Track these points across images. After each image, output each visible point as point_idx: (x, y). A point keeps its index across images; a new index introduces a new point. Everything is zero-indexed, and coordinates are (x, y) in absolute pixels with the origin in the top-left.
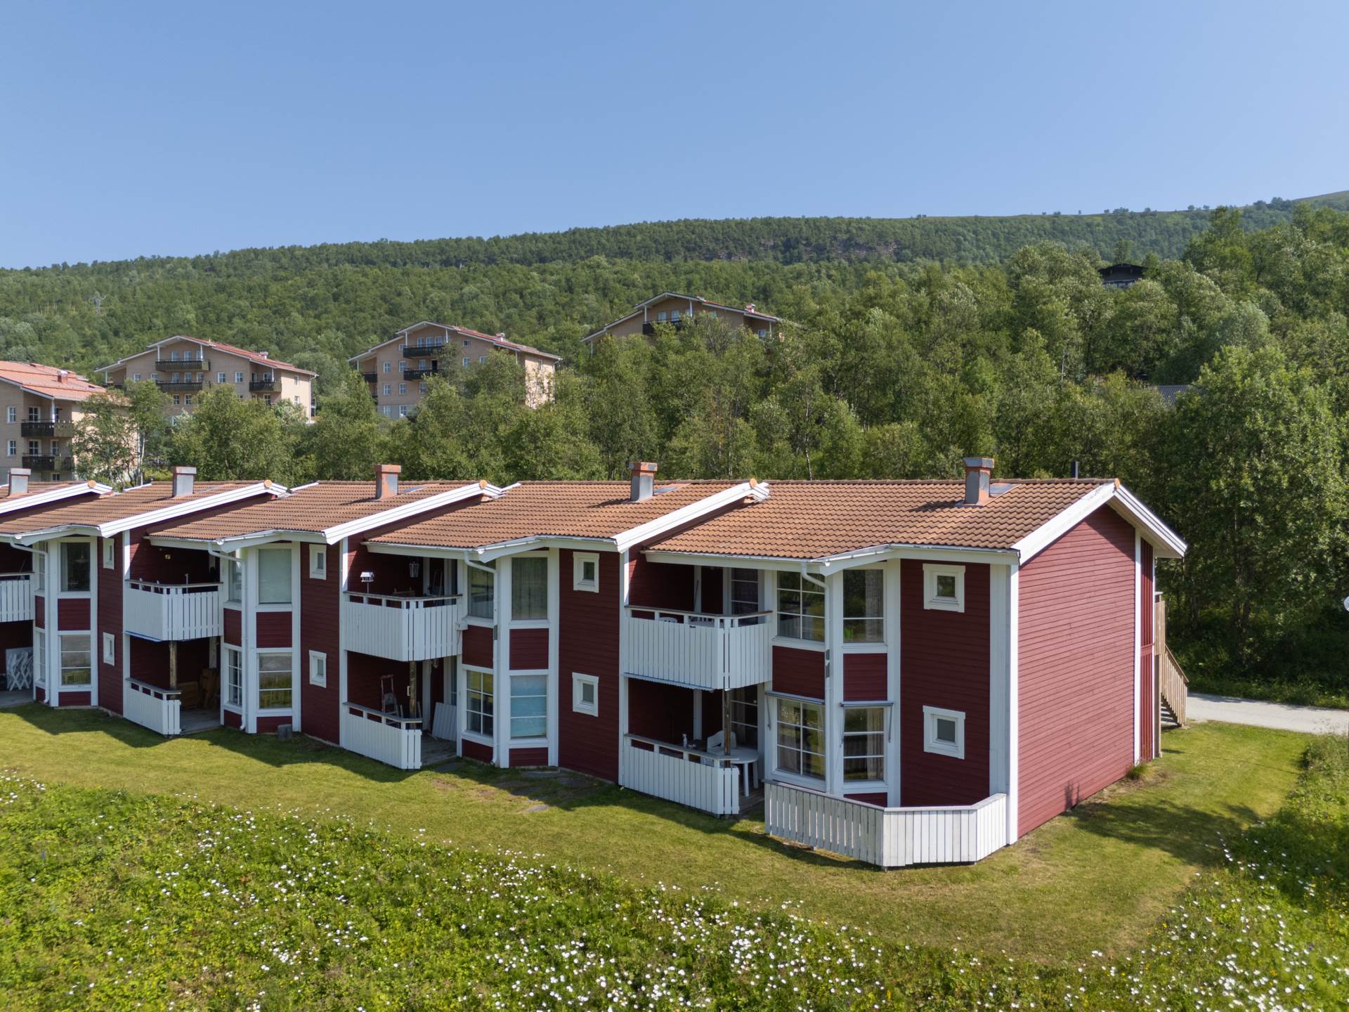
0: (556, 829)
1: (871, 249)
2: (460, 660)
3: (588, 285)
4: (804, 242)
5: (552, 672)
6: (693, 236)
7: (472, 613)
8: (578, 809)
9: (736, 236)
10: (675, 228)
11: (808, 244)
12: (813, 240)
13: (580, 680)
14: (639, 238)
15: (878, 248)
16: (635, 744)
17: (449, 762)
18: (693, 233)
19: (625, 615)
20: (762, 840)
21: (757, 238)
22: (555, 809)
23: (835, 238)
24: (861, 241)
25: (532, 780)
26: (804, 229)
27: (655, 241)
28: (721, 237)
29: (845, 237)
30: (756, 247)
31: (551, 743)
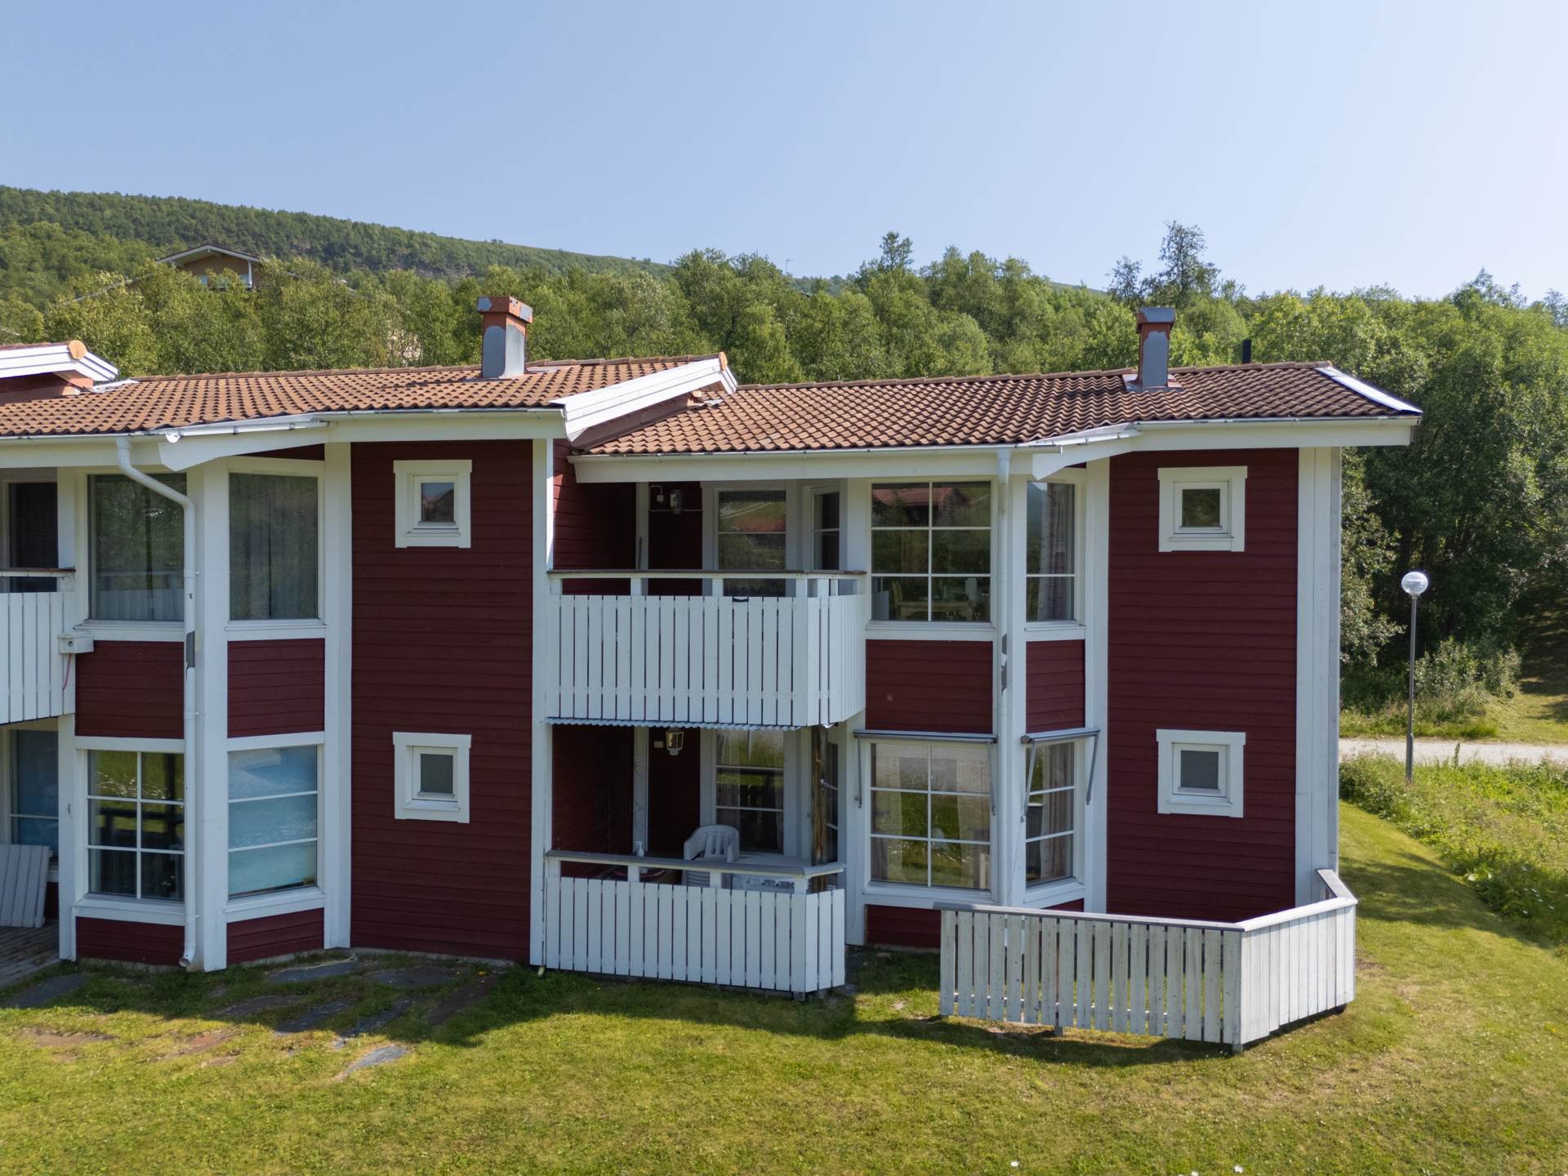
0: (478, 1102)
1: (438, 270)
2: (66, 731)
3: (33, 261)
4: (352, 251)
5: (333, 736)
6: (194, 222)
7: (98, 612)
8: (492, 1037)
9: (256, 229)
10: (164, 207)
11: (358, 254)
12: (363, 250)
13: (414, 747)
14: (108, 213)
15: (448, 271)
16: (569, 870)
17: (44, 976)
18: (193, 217)
19: (546, 589)
20: (938, 1030)
21: (288, 237)
22: (431, 1051)
23: (394, 252)
24: (426, 259)
25: (305, 989)
26: (352, 235)
27: (134, 221)
28: (234, 228)
29: (406, 252)
30: (286, 247)
31: (332, 898)
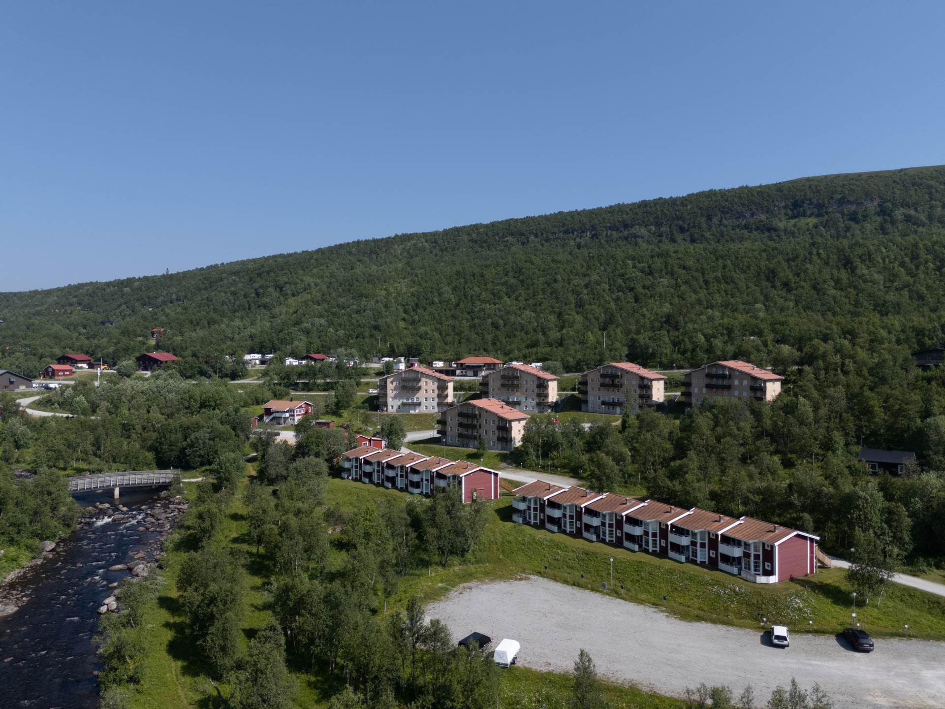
0: (711, 574)
2: (691, 546)
4: (808, 202)
5: (707, 549)
6: (727, 203)
7: (693, 539)
9: (757, 201)
10: (714, 198)
11: (811, 203)
12: (815, 201)
13: (711, 552)
14: (689, 207)
15: (865, 203)
16: (721, 563)
17: (689, 561)
19: (719, 543)
20: (740, 578)
21: (773, 202)
22: (710, 571)
23: (832, 198)
24: (852, 199)
25: (705, 566)
31: (707, 560)
